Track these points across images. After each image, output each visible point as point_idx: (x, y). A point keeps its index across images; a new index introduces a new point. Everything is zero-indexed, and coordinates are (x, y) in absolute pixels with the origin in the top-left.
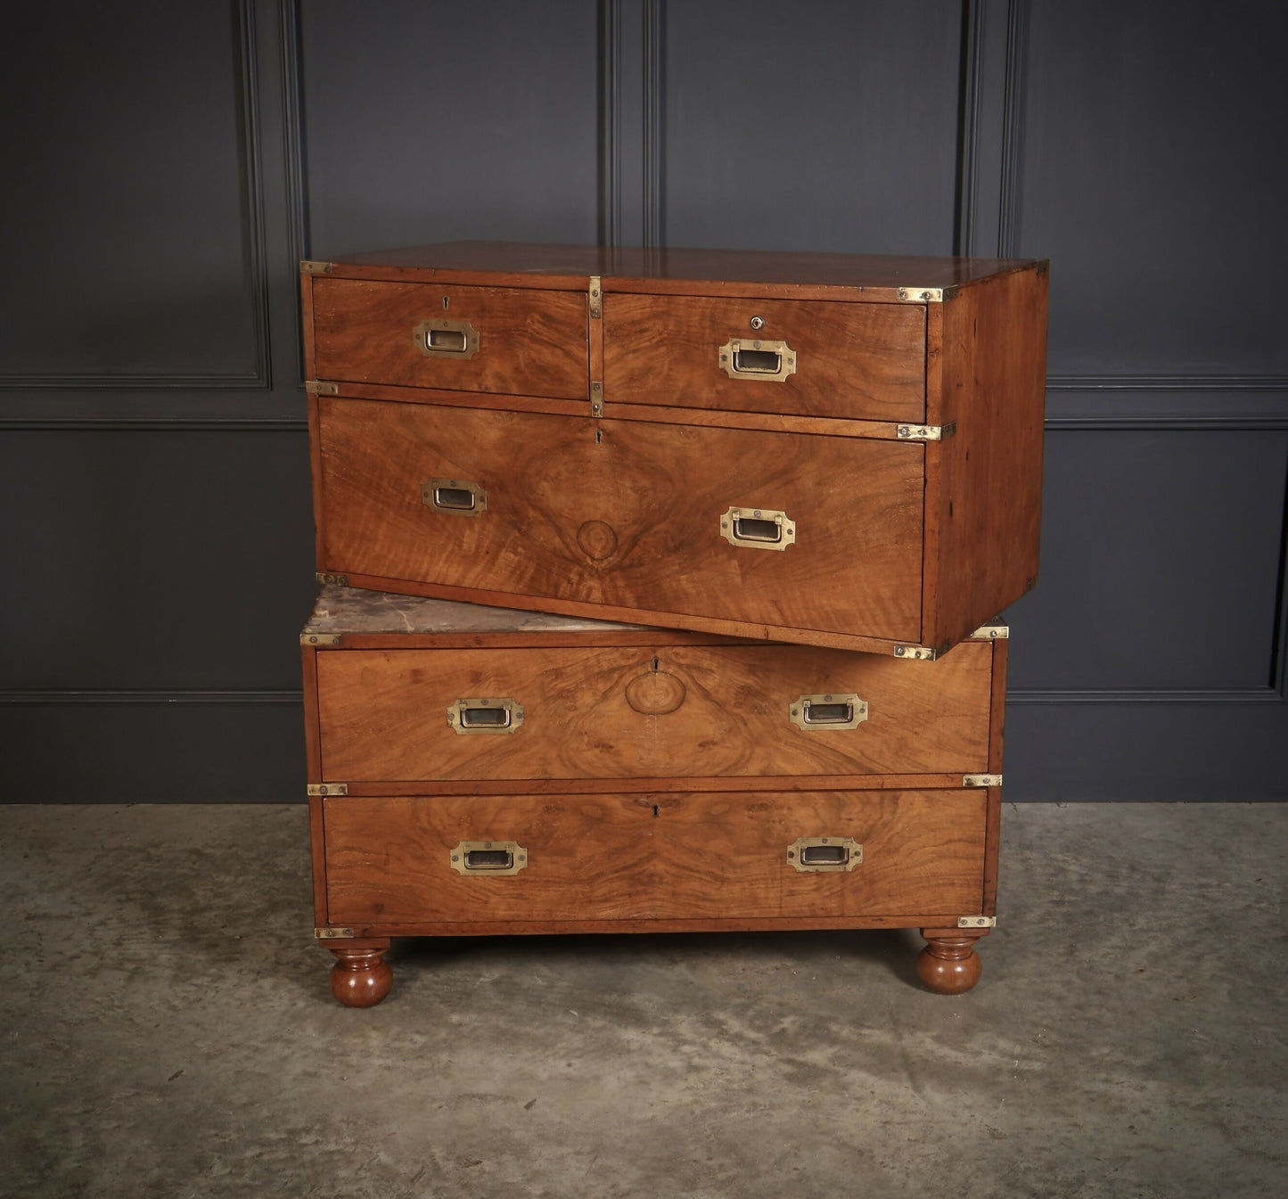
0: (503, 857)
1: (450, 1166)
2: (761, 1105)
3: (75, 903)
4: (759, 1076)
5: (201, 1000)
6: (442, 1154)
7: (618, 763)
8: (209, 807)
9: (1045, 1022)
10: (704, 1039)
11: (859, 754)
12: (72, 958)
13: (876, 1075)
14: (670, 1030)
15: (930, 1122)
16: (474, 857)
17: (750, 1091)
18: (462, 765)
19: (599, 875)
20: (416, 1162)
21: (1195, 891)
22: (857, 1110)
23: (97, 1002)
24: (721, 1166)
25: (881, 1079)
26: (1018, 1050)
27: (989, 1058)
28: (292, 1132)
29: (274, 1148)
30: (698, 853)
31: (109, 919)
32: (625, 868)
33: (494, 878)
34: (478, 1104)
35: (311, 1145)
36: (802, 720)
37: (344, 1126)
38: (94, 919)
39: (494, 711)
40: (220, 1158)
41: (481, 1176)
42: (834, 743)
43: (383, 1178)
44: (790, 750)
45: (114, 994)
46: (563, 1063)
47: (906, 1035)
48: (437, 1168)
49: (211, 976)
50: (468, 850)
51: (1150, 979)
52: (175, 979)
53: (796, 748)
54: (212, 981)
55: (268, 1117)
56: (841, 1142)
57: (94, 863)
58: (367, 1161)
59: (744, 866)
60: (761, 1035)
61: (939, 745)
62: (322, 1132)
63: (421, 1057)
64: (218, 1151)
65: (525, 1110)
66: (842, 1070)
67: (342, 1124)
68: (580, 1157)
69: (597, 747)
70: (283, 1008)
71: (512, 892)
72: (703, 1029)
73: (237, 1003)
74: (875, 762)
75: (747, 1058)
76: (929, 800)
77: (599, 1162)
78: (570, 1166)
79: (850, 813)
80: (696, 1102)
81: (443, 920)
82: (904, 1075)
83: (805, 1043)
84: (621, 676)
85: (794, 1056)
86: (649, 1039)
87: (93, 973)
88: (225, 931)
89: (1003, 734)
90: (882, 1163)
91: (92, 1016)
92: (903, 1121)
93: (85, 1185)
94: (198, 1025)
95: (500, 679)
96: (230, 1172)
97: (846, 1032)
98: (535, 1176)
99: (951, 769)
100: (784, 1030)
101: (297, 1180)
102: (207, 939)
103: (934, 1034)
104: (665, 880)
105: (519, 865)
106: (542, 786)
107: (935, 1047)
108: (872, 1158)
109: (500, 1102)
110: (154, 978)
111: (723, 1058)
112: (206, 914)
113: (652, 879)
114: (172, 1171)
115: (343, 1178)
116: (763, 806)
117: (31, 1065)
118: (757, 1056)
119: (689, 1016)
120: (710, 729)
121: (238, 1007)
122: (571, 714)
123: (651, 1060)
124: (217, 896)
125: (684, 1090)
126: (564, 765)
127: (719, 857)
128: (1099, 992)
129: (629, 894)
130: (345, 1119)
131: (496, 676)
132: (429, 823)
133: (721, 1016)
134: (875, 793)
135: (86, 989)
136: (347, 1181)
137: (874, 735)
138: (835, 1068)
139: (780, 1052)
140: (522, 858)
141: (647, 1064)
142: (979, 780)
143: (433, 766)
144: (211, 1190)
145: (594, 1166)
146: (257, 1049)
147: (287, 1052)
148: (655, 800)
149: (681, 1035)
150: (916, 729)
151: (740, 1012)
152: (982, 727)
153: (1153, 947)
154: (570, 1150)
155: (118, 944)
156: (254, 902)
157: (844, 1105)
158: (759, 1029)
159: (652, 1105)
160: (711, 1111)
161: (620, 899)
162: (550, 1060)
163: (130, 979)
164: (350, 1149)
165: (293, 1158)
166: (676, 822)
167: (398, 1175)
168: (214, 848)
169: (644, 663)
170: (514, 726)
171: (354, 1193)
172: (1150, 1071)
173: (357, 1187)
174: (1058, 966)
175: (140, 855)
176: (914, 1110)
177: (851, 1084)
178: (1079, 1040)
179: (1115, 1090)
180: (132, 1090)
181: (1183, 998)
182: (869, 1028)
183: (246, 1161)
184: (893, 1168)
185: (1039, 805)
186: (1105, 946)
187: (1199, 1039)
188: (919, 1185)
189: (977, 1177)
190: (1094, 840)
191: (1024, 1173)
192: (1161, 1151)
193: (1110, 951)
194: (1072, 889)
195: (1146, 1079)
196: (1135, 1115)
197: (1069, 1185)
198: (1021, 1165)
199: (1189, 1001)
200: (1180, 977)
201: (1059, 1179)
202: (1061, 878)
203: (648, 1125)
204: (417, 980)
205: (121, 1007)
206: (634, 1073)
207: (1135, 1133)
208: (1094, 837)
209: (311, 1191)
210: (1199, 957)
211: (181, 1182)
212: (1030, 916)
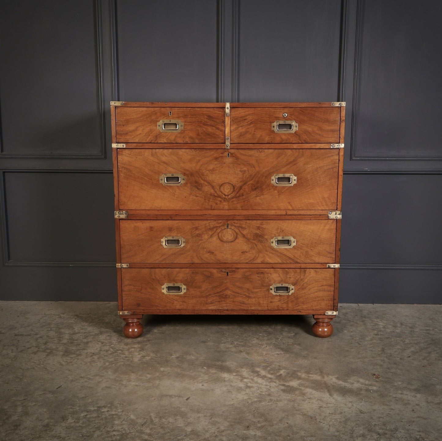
0: (179, 289)
1: (157, 420)
2: (273, 400)
3: (32, 331)
4: (272, 390)
5: (71, 362)
6: (154, 416)
7: (215, 258)
8: (83, 302)
9: (376, 373)
10: (252, 377)
11: (293, 256)
12: (28, 348)
13: (315, 390)
14: (240, 374)
15: (337, 407)
16: (169, 288)
17: (269, 395)
18: (166, 258)
19: (210, 295)
20: (144, 418)
22: (309, 403)
23: (35, 363)
24: (259, 422)
25: (317, 392)
26: (367, 382)
27: (356, 385)
28: (99, 407)
29: (92, 413)
30: (241, 288)
31: (43, 336)
32: (217, 293)
33: (176, 295)
34: (169, 399)
35: (105, 412)
36: (274, 245)
37: (119, 405)
38: (38, 336)
39: (176, 241)
40: (71, 416)
41: (168, 424)
42: (285, 252)
43: (131, 424)
44: (271, 255)
45: (41, 360)
46: (201, 385)
47: (326, 377)
48: (152, 421)
49: (76, 354)
50: (167, 286)
51: (413, 359)
52: (64, 355)
53: (273, 254)
54: (77, 356)
55: (91, 402)
56: (304, 413)
57: (41, 319)
58: (126, 418)
59: (257, 292)
60: (272, 376)
61: (319, 254)
62: (109, 407)
63: (149, 382)
64: (71, 414)
65: (186, 401)
66: (303, 388)
67: (118, 404)
68: (205, 417)
69: (209, 253)
70: (101, 365)
71: (181, 300)
72: (252, 374)
73: (84, 363)
74: (298, 259)
75: (268, 384)
76: (316, 272)
77: (213, 419)
78: (202, 421)
79: (290, 276)
80: (249, 399)
81: (160, 309)
82: (326, 391)
83: (289, 379)
84: (216, 230)
85: (285, 383)
86: (232, 377)
87: (35, 353)
88: (83, 340)
89: (340, 251)
90: (319, 422)
91: (32, 367)
92: (327, 406)
93: (19, 425)
95: (178, 230)
96: (75, 422)
97: (303, 376)
98: (189, 424)
99: (323, 262)
100: (281, 375)
101: (99, 424)
102: (77, 342)
103: (336, 377)
104: (230, 297)
105: (184, 291)
106: (191, 265)
107: (337, 381)
108: (316, 419)
109: (177, 398)
110: (56, 355)
111: (259, 384)
112: (77, 335)
113: (226, 297)
114: (52, 421)
115: (116, 424)
116: (262, 273)
117: (7, 383)
118: (271, 383)
119: (246, 369)
120: (245, 247)
121: (85, 365)
122: (201, 242)
123: (232, 384)
124: (82, 329)
125: (245, 394)
126: (198, 258)
127: (248, 289)
128: (395, 364)
129: (219, 301)
130: (119, 403)
131: (177, 229)
132: (155, 277)
133: (258, 369)
134: (298, 269)
135: (31, 358)
136: (118, 425)
137: (298, 250)
138: (300, 388)
139: (280, 382)
140: (184, 289)
141: (231, 385)
142: (332, 266)
143: (156, 258)
144: (67, 428)
145: (211, 421)
146: (90, 379)
147: (101, 380)
148: (227, 270)
149: (244, 375)
150: (312, 249)
151: (265, 368)
152: (333, 248)
153: (412, 349)
154: (202, 415)
155: (45, 344)
156: (95, 331)
157: (304, 400)
158: (272, 374)
159: (233, 399)
160: (255, 402)
161: (216, 303)
162: (196, 383)
163: (48, 355)
164: (120, 414)
165: (99, 416)
166: (235, 278)
167: (137, 423)
168: (83, 314)
169: (224, 226)
170: (182, 245)
171: (120, 430)
172: (417, 390)
173: (122, 427)
174: (379, 355)
175: (57, 317)
176: (331, 402)
177: (307, 393)
178: (389, 380)
179: (405, 397)
180: (43, 392)
181: (426, 366)
182: (312, 374)
183: (81, 418)
184: (324, 423)
185: (366, 304)
186: (395, 349)
187: (434, 380)
188: (334, 430)
189: (356, 427)
190: (387, 315)
191: (374, 426)
192: (426, 419)
193: (397, 350)
194: (381, 330)
195: (416, 393)
196: (414, 406)
197: (392, 431)
198: (373, 423)
199: (428, 367)
200: (424, 359)
201: (388, 428)
202: (376, 327)
203: (231, 406)
204: (149, 356)
205: (43, 364)
206: (226, 388)
207: (415, 412)
208: (387, 314)
209: (104, 428)
210: (430, 353)
211: (56, 425)
212: (367, 339)
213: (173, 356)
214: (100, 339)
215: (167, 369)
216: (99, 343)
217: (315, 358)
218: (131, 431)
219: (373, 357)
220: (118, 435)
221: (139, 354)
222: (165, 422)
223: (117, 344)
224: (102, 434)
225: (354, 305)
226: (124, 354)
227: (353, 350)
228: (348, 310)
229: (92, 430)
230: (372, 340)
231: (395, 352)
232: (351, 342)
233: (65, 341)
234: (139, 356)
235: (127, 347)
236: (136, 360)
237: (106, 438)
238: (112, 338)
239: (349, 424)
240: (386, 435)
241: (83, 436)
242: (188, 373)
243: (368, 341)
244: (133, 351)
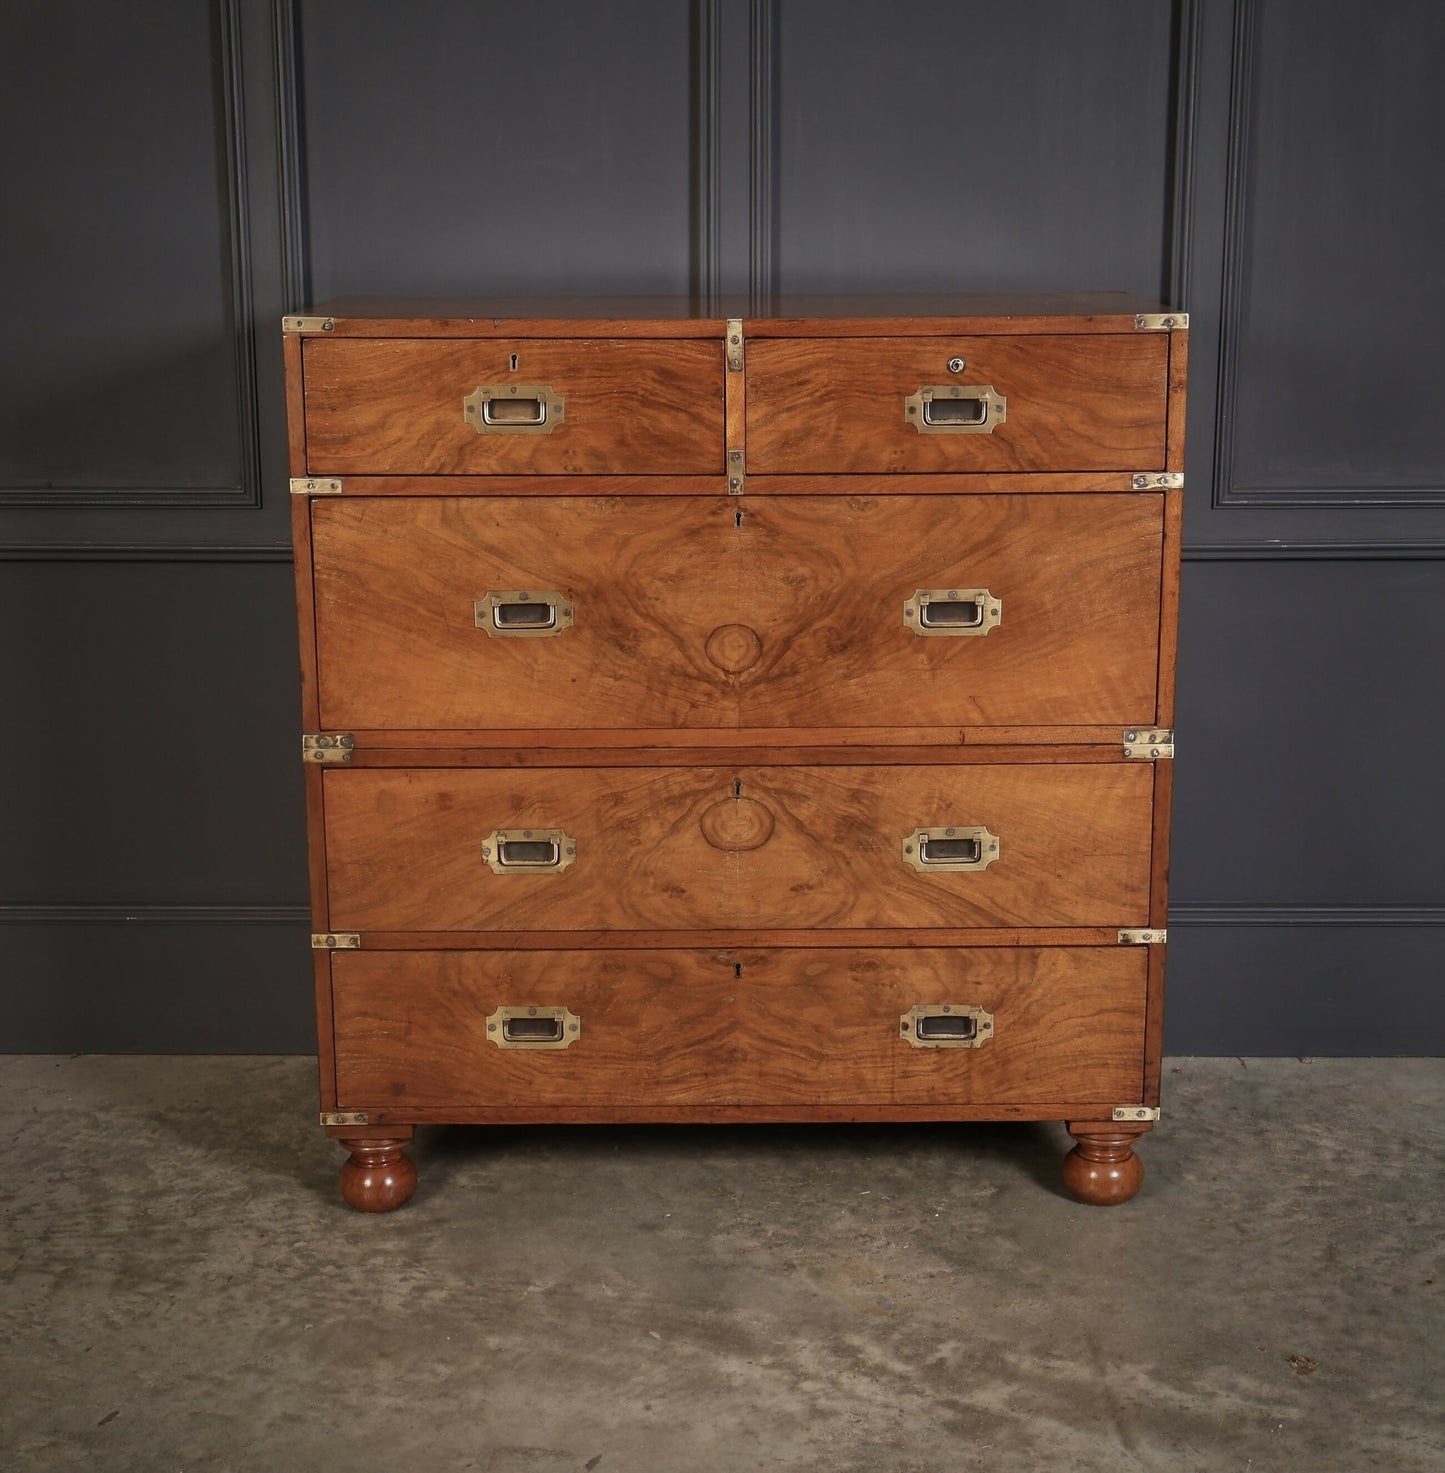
0: (551, 1027)
2: (912, 1466)
4: (910, 1425)
5: (149, 1314)
7: (691, 911)
10: (834, 1372)
11: (989, 902)
13: (1071, 1425)
14: (787, 1360)
16: (514, 1026)
17: (897, 1445)
18: (501, 912)
19: (669, 1050)
23: (11, 1316)
25: (1078, 1430)
26: (1266, 1390)
27: (1227, 1402)
30: (790, 1022)
31: (35, 1205)
32: (699, 1042)
33: (539, 1052)
34: (521, 1462)
36: (917, 859)
38: (16, 1205)
39: (539, 846)
42: (958, 887)
44: (903, 896)
45: (33, 1305)
46: (640, 1405)
47: (1110, 1368)
49: (164, 1282)
50: (508, 1017)
52: (117, 1285)
53: (910, 893)
54: (168, 1289)
59: (850, 1039)
60: (910, 1368)
61: (1089, 891)
63: (445, 1396)
65: (585, 1470)
66: (1024, 1417)
69: (666, 890)
70: (260, 1326)
71: (563, 1070)
72: (832, 1359)
73: (198, 1318)
74: (1008, 912)
75: (892, 1399)
76: (1077, 959)
79: (978, 975)
80: (824, 1460)
81: (478, 1106)
82: (1111, 1426)
83: (971, 1380)
84: (695, 803)
85: (957, 1396)
86: (757, 1373)
87: (7, 1276)
88: (189, 1222)
89: (1167, 878)
94: (143, 1348)
95: (547, 805)
97: (1027, 1364)
99: (1103, 921)
100: (942, 1361)
102: (164, 1232)
103: (1149, 1368)
104: (749, 1057)
105: (570, 1036)
106: (598, 939)
107: (1151, 1386)
109: (551, 1458)
110: (89, 1284)
111: (859, 1399)
113: (732, 1056)
116: (871, 966)
118: (906, 1397)
119: (812, 1340)
120: (804, 869)
121: (199, 1324)
122: (633, 850)
123: (759, 1402)
124: (182, 1175)
125: (806, 1443)
126: (625, 913)
127: (816, 1028)
128: (1374, 1312)
129: (706, 1074)
131: (542, 801)
132: (460, 982)
133: (856, 1340)
134: (1008, 950)
137: (1008, 877)
138: (1014, 1414)
139: (938, 1391)
140: (573, 1028)
141: (754, 1407)
142: (1138, 936)
143: (463, 913)
146: (220, 1383)
147: (262, 1386)
148: (737, 957)
149: (802, 1366)
150: (1060, 872)
151: (882, 1335)
152: (1141, 870)
155: (45, 1238)
156: (230, 1183)
157: (1028, 1465)
158: (907, 1359)
159: (762, 1465)
161: (695, 1079)
162: (622, 1399)
163: (56, 1286)
166: (764, 985)
168: (181, 1111)
169: (722, 787)
170: (564, 864)
174: (1315, 1275)
177: (1038, 1436)
178: (1350, 1378)
182: (1059, 1358)
185: (1275, 1060)
186: (1376, 1249)
190: (1352, 1106)
193: (1384, 1255)
194: (1326, 1172)
202: (1309, 1156)
204: (442, 1289)
206: (736, 1420)
212: (1272, 1207)
213: (535, 1285)
214: (251, 1216)
215: (514, 1342)
216: (248, 1232)
217: (1073, 1291)
219: (1291, 1287)
221: (404, 1280)
223: (317, 1236)
225: (1226, 1065)
226: (348, 1280)
227: (1216, 1256)
228: (1204, 1088)
230: (1288, 1212)
231: (1377, 1261)
232: (1212, 1220)
233: (118, 1226)
234: (405, 1288)
235: (355, 1251)
236: (393, 1302)
238: (297, 1213)
242: (592, 1357)
243: (1277, 1216)
244: (381, 1266)
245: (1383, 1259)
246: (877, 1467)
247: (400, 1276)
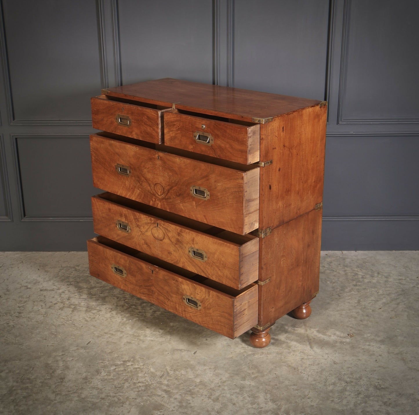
1: (172, 372)
3: (54, 285)
5: (94, 318)
6: (169, 369)
9: (351, 326)
12: (55, 304)
13: (299, 343)
15: (315, 359)
18: (120, 239)
20: (162, 371)
21: (398, 281)
22: (294, 355)
23: (63, 319)
24: (253, 373)
25: (301, 344)
26: (342, 335)
27: (333, 338)
28: (124, 361)
29: (119, 367)
31: (65, 291)
34: (180, 353)
35: (130, 366)
37: (140, 360)
40: (103, 370)
41: (181, 376)
43: (152, 376)
45: (68, 316)
46: (205, 339)
47: (308, 330)
48: (168, 373)
49: (97, 310)
51: (383, 311)
52: (86, 311)
54: (98, 312)
55: (117, 356)
56: (289, 365)
57: (59, 272)
58: (147, 371)
62: (133, 361)
64: (103, 368)
65: (194, 354)
66: (289, 341)
67: (139, 359)
68: (210, 370)
70: (120, 321)
71: (124, 282)
73: (106, 319)
77: (216, 371)
78: (208, 373)
80: (245, 352)
82: (308, 343)
83: (277, 333)
85: (274, 337)
87: (61, 309)
88: (100, 295)
90: (301, 372)
91: (62, 323)
92: (307, 358)
93: (64, 378)
94: (94, 326)
96: (107, 374)
97: (290, 329)
101: (127, 377)
103: (317, 330)
107: (317, 334)
108: (298, 370)
109: (186, 352)
110: (80, 310)
112: (95, 289)
114: (89, 374)
115: (140, 376)
117: (45, 339)
121: (106, 320)
125: (241, 348)
128: (367, 316)
130: (140, 357)
135: (60, 314)
136: (142, 377)
144: (102, 380)
145: (215, 373)
146: (112, 334)
147: (121, 335)
153: (384, 300)
154: (208, 368)
155: (68, 299)
156: (109, 285)
157: (289, 353)
159: (232, 353)
160: (249, 355)
162: (201, 338)
163: (73, 311)
164: (142, 367)
165: (125, 370)
167: (157, 375)
171: (144, 381)
172: (382, 342)
173: (145, 379)
174: (355, 307)
175: (73, 269)
176: (311, 354)
177: (292, 346)
178: (361, 332)
179: (371, 348)
180: (76, 348)
181: (393, 317)
182: (297, 327)
183: (111, 371)
184: (304, 374)
185: (350, 252)
186: (369, 300)
187: (398, 331)
188: (312, 379)
189: (329, 377)
190: (367, 264)
191: (344, 375)
192: (385, 368)
193: (371, 302)
194: (360, 281)
195: (381, 345)
196: (377, 357)
197: (357, 379)
198: (343, 373)
199: (395, 319)
200: (392, 311)
201: (354, 377)
202: (356, 277)
203: (231, 359)
204: (159, 312)
205: (71, 320)
206: (226, 343)
207: (377, 362)
208: (367, 262)
209: (131, 380)
210: (398, 304)
211: (93, 377)
212: (346, 290)
214: (115, 293)
215: (176, 324)
216: (114, 298)
218: (153, 383)
219: (349, 310)
220: (143, 386)
221: (150, 309)
222: (178, 374)
223: (130, 299)
224: (130, 385)
225: (338, 253)
226: (138, 310)
228: (333, 259)
229: (122, 382)
230: (350, 291)
231: (369, 303)
232: (332, 293)
234: (151, 311)
235: (139, 302)
237: (134, 389)
239: (324, 373)
240: (352, 383)
241: (116, 387)
242: (194, 328)
243: (347, 292)
244: (145, 306)
245: (371, 303)
246: (257, 353)
247: (150, 308)
